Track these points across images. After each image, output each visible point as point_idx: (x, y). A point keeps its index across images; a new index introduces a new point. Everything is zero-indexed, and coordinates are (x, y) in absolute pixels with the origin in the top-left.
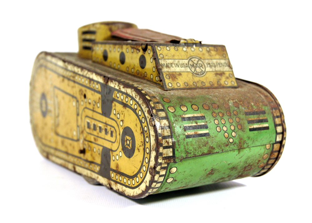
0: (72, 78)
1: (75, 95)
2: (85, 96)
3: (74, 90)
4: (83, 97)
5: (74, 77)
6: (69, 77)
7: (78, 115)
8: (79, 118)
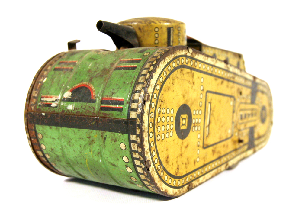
0: (232, 79)
1: (233, 95)
2: (241, 93)
3: (233, 90)
4: (239, 94)
5: (234, 78)
6: (229, 78)
7: (234, 112)
8: (235, 115)
